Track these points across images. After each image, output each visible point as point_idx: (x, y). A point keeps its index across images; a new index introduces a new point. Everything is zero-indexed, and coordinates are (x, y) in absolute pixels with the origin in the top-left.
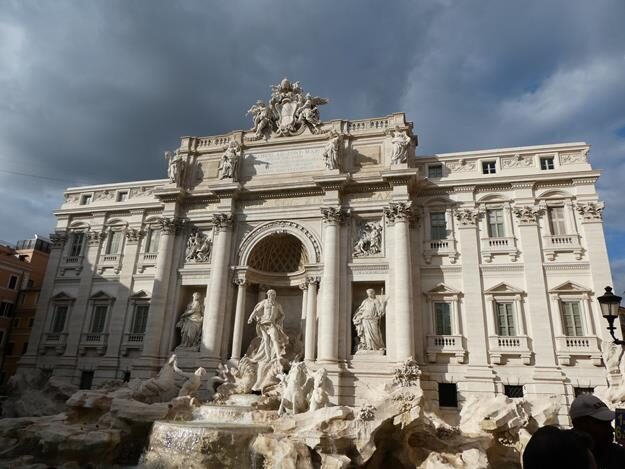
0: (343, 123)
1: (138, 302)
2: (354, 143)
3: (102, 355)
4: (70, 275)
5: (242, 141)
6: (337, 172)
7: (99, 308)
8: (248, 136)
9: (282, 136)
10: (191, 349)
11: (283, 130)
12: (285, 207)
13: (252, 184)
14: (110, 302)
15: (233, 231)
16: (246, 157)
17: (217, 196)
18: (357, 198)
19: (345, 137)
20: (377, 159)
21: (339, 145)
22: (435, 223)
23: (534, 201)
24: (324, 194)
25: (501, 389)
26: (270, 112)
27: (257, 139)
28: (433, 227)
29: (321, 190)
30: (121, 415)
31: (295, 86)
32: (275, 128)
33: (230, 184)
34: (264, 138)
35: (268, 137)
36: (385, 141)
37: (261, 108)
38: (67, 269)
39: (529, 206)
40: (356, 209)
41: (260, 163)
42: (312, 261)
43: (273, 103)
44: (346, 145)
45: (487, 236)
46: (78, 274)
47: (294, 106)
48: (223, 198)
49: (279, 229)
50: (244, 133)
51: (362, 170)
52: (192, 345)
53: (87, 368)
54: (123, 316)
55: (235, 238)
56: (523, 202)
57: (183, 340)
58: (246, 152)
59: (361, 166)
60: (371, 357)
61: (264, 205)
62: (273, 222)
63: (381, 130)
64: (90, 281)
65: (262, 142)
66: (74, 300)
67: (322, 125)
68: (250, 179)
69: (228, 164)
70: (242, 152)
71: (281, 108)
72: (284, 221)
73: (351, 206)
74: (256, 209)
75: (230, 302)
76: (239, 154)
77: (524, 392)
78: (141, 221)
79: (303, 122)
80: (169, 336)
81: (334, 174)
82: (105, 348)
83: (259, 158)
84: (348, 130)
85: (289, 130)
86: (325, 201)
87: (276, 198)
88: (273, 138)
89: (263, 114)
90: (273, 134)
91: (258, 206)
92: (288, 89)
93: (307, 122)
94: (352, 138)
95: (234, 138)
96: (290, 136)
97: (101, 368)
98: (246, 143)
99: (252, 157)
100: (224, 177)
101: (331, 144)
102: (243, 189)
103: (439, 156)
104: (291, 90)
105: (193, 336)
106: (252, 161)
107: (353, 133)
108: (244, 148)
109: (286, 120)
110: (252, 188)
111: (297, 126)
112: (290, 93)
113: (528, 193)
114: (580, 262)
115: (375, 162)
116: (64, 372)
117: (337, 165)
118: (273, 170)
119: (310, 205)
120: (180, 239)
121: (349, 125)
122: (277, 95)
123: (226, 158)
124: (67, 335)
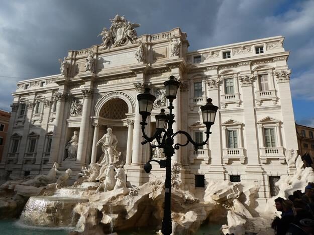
0: (147, 36)
1: (49, 137)
2: (153, 47)
3: (33, 163)
4: (20, 124)
5: (97, 51)
7: (33, 140)
8: (100, 48)
9: (117, 46)
11: (117, 43)
12: (118, 84)
13: (101, 74)
14: (37, 137)
15: (92, 98)
16: (99, 59)
17: (84, 80)
18: (154, 77)
19: (148, 44)
20: (165, 55)
22: (196, 88)
23: (250, 72)
24: (136, 76)
25: (228, 177)
26: (110, 34)
27: (105, 49)
28: (195, 90)
29: (135, 74)
31: (122, 18)
32: (114, 42)
33: (89, 74)
34: (108, 48)
35: (110, 47)
37: (106, 32)
38: (18, 122)
39: (248, 75)
40: (153, 83)
41: (106, 62)
42: (130, 112)
43: (112, 29)
44: (149, 48)
45: (224, 94)
46: (23, 124)
47: (123, 29)
48: (86, 81)
49: (114, 96)
50: (98, 47)
51: (157, 61)
52: (73, 158)
53: (27, 170)
54: (43, 144)
55: (93, 102)
56: (244, 73)
58: (99, 56)
59: (157, 59)
61: (107, 84)
62: (112, 93)
63: (165, 39)
64: (28, 128)
65: (107, 50)
66: (21, 137)
67: (137, 38)
68: (100, 70)
69: (89, 63)
70: (97, 56)
71: (116, 31)
72: (117, 92)
73: (151, 81)
74: (103, 86)
75: (90, 135)
76: (95, 57)
77: (241, 179)
78: (51, 96)
79: (127, 38)
80: (62, 153)
81: (141, 64)
82: (35, 160)
83: (105, 59)
84: (151, 40)
85: (120, 43)
86: (136, 79)
87: (114, 80)
88: (113, 48)
89: (107, 35)
90: (113, 46)
91: (105, 85)
92: (119, 20)
93: (129, 38)
94: (152, 45)
95: (94, 50)
96: (121, 46)
97: (33, 170)
98: (99, 52)
99: (102, 59)
100: (87, 70)
102: (96, 76)
103: (199, 50)
104: (121, 21)
105: (73, 153)
106: (102, 61)
107: (153, 41)
108: (98, 54)
109: (119, 37)
111: (124, 40)
113: (247, 68)
114: (276, 105)
115: (164, 57)
116: (17, 172)
118: (112, 65)
119: (129, 83)
120: (67, 104)
121: (151, 38)
122: (114, 24)
124: (18, 154)
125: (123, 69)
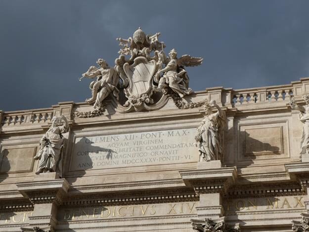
0: (224, 93)
2: (241, 122)
5: (72, 117)
6: (217, 164)
8: (82, 110)
9: (132, 111)
11: (135, 102)
12: (136, 219)
13: (85, 182)
16: (78, 140)
17: (28, 200)
18: (249, 205)
19: (229, 113)
20: (279, 146)
21: (220, 123)
24: (197, 199)
26: (115, 77)
27: (95, 115)
29: (193, 192)
31: (154, 39)
32: (123, 100)
33: (51, 181)
34: (106, 113)
35: (112, 112)
36: (290, 119)
37: (102, 70)
40: (248, 224)
41: (98, 150)
43: (121, 63)
44: (231, 124)
47: (152, 67)
48: (38, 202)
50: (75, 106)
51: (255, 162)
58: (77, 134)
59: (254, 157)
61: (103, 215)
63: (282, 103)
65: (103, 118)
67: (193, 95)
68: (81, 173)
69: (50, 150)
70: (72, 134)
71: (132, 71)
73: (240, 217)
74: (89, 221)
76: (66, 135)
79: (164, 91)
81: (213, 168)
83: (97, 142)
84: (232, 103)
85: (143, 102)
86: (198, 209)
87: (122, 204)
88: (119, 113)
89: (105, 78)
90: (119, 109)
91: (93, 217)
92: (143, 43)
94: (238, 115)
95: (61, 113)
96: (145, 110)
98: (78, 121)
99: (86, 142)
100: (42, 171)
101: (207, 123)
102: (71, 189)
104: (147, 45)
106: (87, 147)
107: (239, 107)
108: (74, 128)
109: (139, 88)
110: (86, 187)
111: (155, 97)
112: (145, 50)
115: (276, 151)
117: (216, 154)
118: (118, 161)
119: (174, 216)
121: (234, 96)
122: (127, 52)
123: (47, 141)
125: (153, 177)
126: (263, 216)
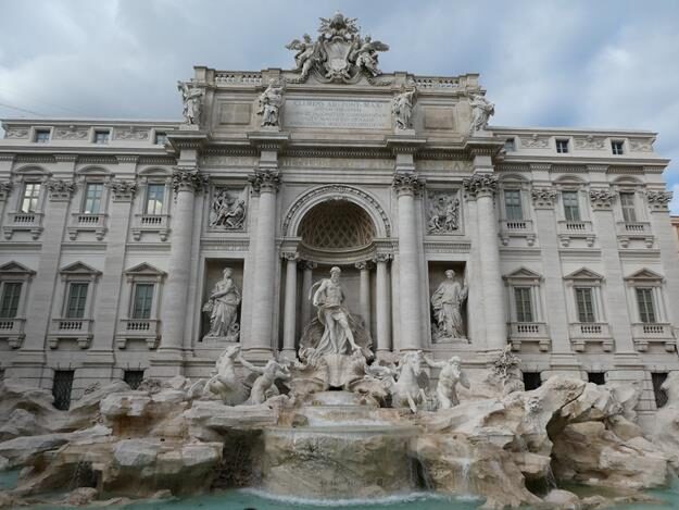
0: (407, 77)
1: (137, 279)
2: (422, 102)
3: (84, 348)
4: (27, 238)
6: (412, 132)
7: (75, 286)
8: (288, 76)
9: (333, 82)
10: (227, 338)
11: (335, 75)
12: (344, 169)
13: (300, 137)
14: (93, 276)
16: (287, 102)
17: (257, 147)
20: (450, 124)
21: (413, 101)
22: (509, 201)
23: (608, 185)
25: (585, 375)
26: (318, 50)
28: (508, 205)
29: (390, 152)
30: (212, 423)
32: (324, 72)
34: (309, 82)
35: (315, 81)
36: (458, 104)
38: (16, 231)
39: (604, 190)
40: (430, 178)
42: (381, 235)
45: (564, 219)
46: (35, 238)
47: (348, 47)
48: (265, 150)
49: (337, 195)
50: (282, 72)
51: (433, 134)
52: (226, 334)
53: (64, 366)
54: (116, 297)
55: (280, 203)
56: (599, 185)
57: (213, 327)
58: (287, 96)
60: (454, 346)
62: (330, 186)
63: (452, 91)
64: (58, 249)
65: (308, 86)
66: (33, 274)
68: (294, 130)
69: (272, 107)
71: (331, 47)
72: (342, 186)
73: (425, 174)
77: (606, 379)
78: (133, 171)
79: (360, 68)
80: (194, 322)
81: (409, 135)
82: (91, 339)
83: (304, 105)
85: (342, 76)
86: (398, 165)
87: (332, 157)
88: (318, 83)
89: (310, 51)
90: (322, 79)
92: (340, 25)
93: (365, 69)
96: (343, 83)
97: (86, 365)
98: (286, 85)
100: (266, 124)
101: (403, 99)
102: (291, 141)
104: (344, 26)
105: (228, 322)
107: (421, 90)
109: (337, 64)
111: (351, 72)
112: (342, 31)
113: (602, 177)
116: (27, 372)
119: (375, 170)
121: (414, 80)
123: (267, 99)
124: (24, 321)
125: (357, 138)
126: (441, 174)
